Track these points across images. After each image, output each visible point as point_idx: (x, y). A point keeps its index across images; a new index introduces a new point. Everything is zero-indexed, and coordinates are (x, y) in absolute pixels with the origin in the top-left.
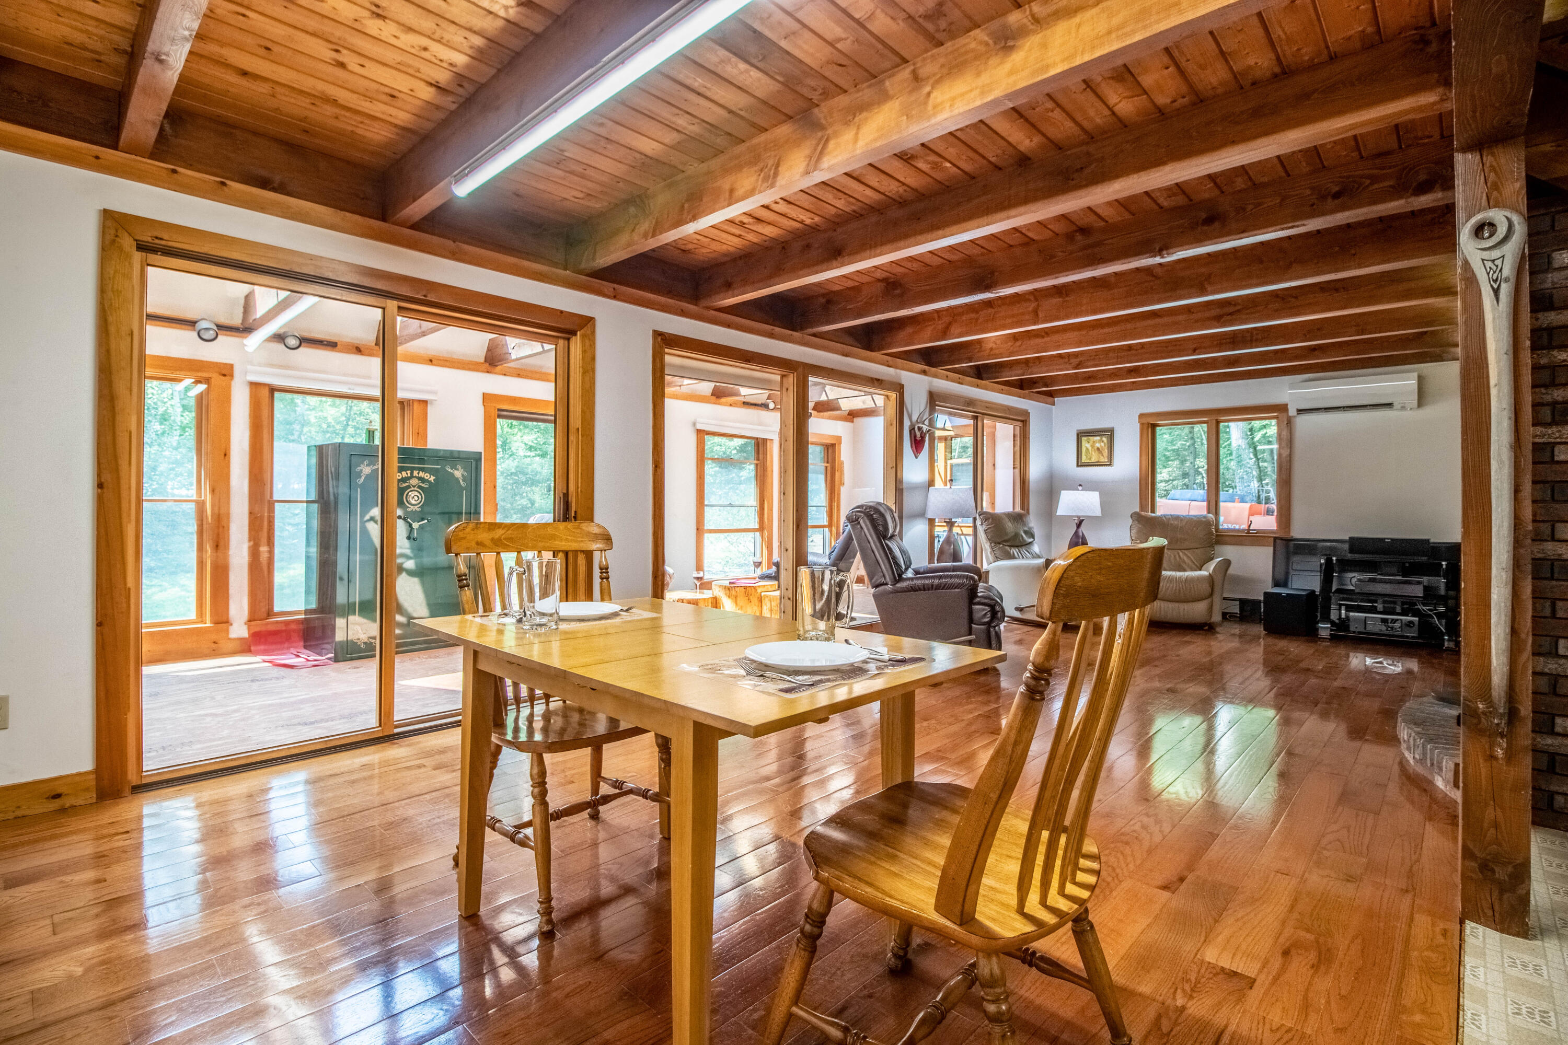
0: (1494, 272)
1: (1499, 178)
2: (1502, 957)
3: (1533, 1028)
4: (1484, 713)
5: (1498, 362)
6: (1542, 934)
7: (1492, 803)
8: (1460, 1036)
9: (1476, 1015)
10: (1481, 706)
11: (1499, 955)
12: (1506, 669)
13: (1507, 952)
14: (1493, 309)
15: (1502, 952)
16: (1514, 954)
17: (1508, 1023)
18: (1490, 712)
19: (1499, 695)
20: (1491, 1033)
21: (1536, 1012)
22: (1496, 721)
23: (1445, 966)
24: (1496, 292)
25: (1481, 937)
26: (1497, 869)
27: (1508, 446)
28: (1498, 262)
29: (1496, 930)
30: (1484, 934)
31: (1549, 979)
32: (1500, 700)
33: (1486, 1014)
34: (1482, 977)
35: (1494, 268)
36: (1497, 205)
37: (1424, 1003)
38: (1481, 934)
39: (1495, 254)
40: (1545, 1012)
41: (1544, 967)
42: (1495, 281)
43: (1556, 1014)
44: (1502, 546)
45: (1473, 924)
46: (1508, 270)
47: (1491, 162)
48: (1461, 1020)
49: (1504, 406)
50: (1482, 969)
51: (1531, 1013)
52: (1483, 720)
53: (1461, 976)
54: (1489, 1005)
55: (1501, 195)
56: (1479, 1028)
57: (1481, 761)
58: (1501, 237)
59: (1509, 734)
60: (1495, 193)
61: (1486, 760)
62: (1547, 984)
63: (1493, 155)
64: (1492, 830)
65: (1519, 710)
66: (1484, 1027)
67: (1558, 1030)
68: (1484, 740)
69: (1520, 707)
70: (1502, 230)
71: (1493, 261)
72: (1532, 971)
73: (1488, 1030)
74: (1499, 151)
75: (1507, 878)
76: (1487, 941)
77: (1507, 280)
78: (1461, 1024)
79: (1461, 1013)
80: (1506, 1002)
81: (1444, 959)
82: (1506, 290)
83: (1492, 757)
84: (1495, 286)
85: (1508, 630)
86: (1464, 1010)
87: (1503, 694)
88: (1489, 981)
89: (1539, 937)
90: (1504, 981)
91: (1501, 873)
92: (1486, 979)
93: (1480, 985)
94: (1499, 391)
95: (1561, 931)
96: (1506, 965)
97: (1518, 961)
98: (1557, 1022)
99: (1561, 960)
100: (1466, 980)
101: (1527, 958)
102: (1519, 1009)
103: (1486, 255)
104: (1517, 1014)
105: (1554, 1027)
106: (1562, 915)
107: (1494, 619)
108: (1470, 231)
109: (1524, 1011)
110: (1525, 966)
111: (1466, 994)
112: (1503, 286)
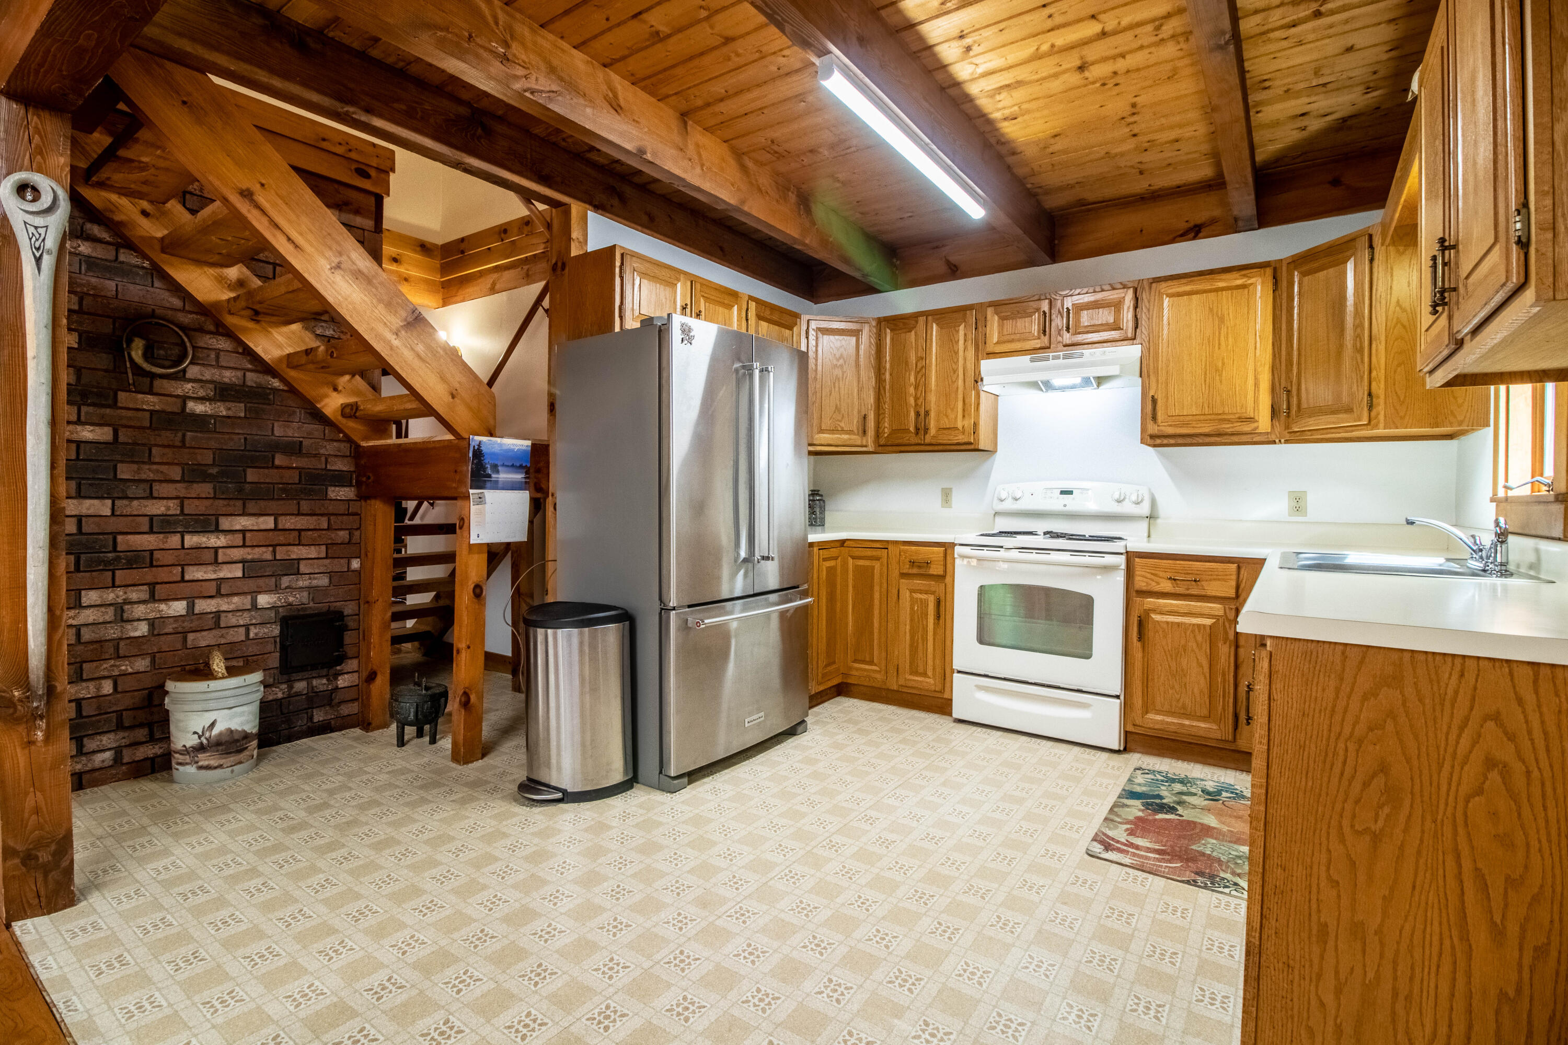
0: (37, 240)
1: (44, 143)
2: (61, 934)
3: (118, 976)
4: (20, 700)
5: (37, 334)
6: (83, 895)
7: (32, 789)
8: (65, 1031)
9: (67, 1002)
10: (16, 694)
11: (57, 935)
12: (44, 649)
13: (63, 929)
14: (34, 279)
15: (58, 931)
16: (69, 926)
17: (97, 987)
18: (28, 697)
19: (38, 677)
20: (88, 1007)
21: (114, 961)
22: (35, 704)
23: (16, 980)
24: (38, 260)
25: (33, 931)
26: (40, 854)
27: (46, 422)
28: (42, 231)
29: (43, 914)
30: (34, 925)
31: (109, 928)
32: (38, 681)
33: (75, 993)
34: (54, 966)
35: (37, 236)
36: (39, 170)
37: (16, 1027)
38: (31, 927)
39: (39, 221)
40: (120, 956)
41: (100, 921)
42: (38, 249)
43: (128, 951)
44: (39, 523)
45: (20, 923)
46: (51, 242)
47: (36, 123)
48: (58, 1016)
49: (43, 380)
50: (50, 958)
51: (110, 966)
52: (19, 707)
53: (35, 977)
54: (73, 984)
55: (45, 162)
56: (76, 1010)
57: (18, 750)
58: (46, 206)
59: (47, 715)
60: (39, 157)
61: (23, 748)
62: (109, 932)
63: (39, 116)
64: (34, 817)
65: (56, 687)
66: (80, 1007)
67: (137, 963)
68: (22, 729)
69: (57, 684)
70: (46, 200)
71: (36, 228)
72: (92, 931)
73: (84, 1006)
74: (45, 115)
75: (50, 858)
76: (40, 930)
77: (49, 252)
78: (59, 1020)
79: (54, 1010)
80: (86, 972)
81: (11, 973)
82: (48, 262)
83: (31, 743)
84: (38, 255)
85: (45, 609)
86: (55, 1006)
87: (41, 674)
88: (62, 964)
89: (82, 898)
90: (75, 955)
91: (44, 856)
92: (58, 963)
93: (56, 973)
94: (37, 364)
95: (96, 883)
96: (69, 940)
97: (76, 930)
98: (133, 957)
99: (109, 906)
100: (42, 978)
101: (82, 922)
102: (99, 969)
103: (29, 219)
104: (100, 974)
105: (133, 963)
106: (89, 869)
107: (30, 600)
108: (12, 185)
109: (103, 967)
110: (84, 930)
111: (49, 991)
112: (45, 257)
